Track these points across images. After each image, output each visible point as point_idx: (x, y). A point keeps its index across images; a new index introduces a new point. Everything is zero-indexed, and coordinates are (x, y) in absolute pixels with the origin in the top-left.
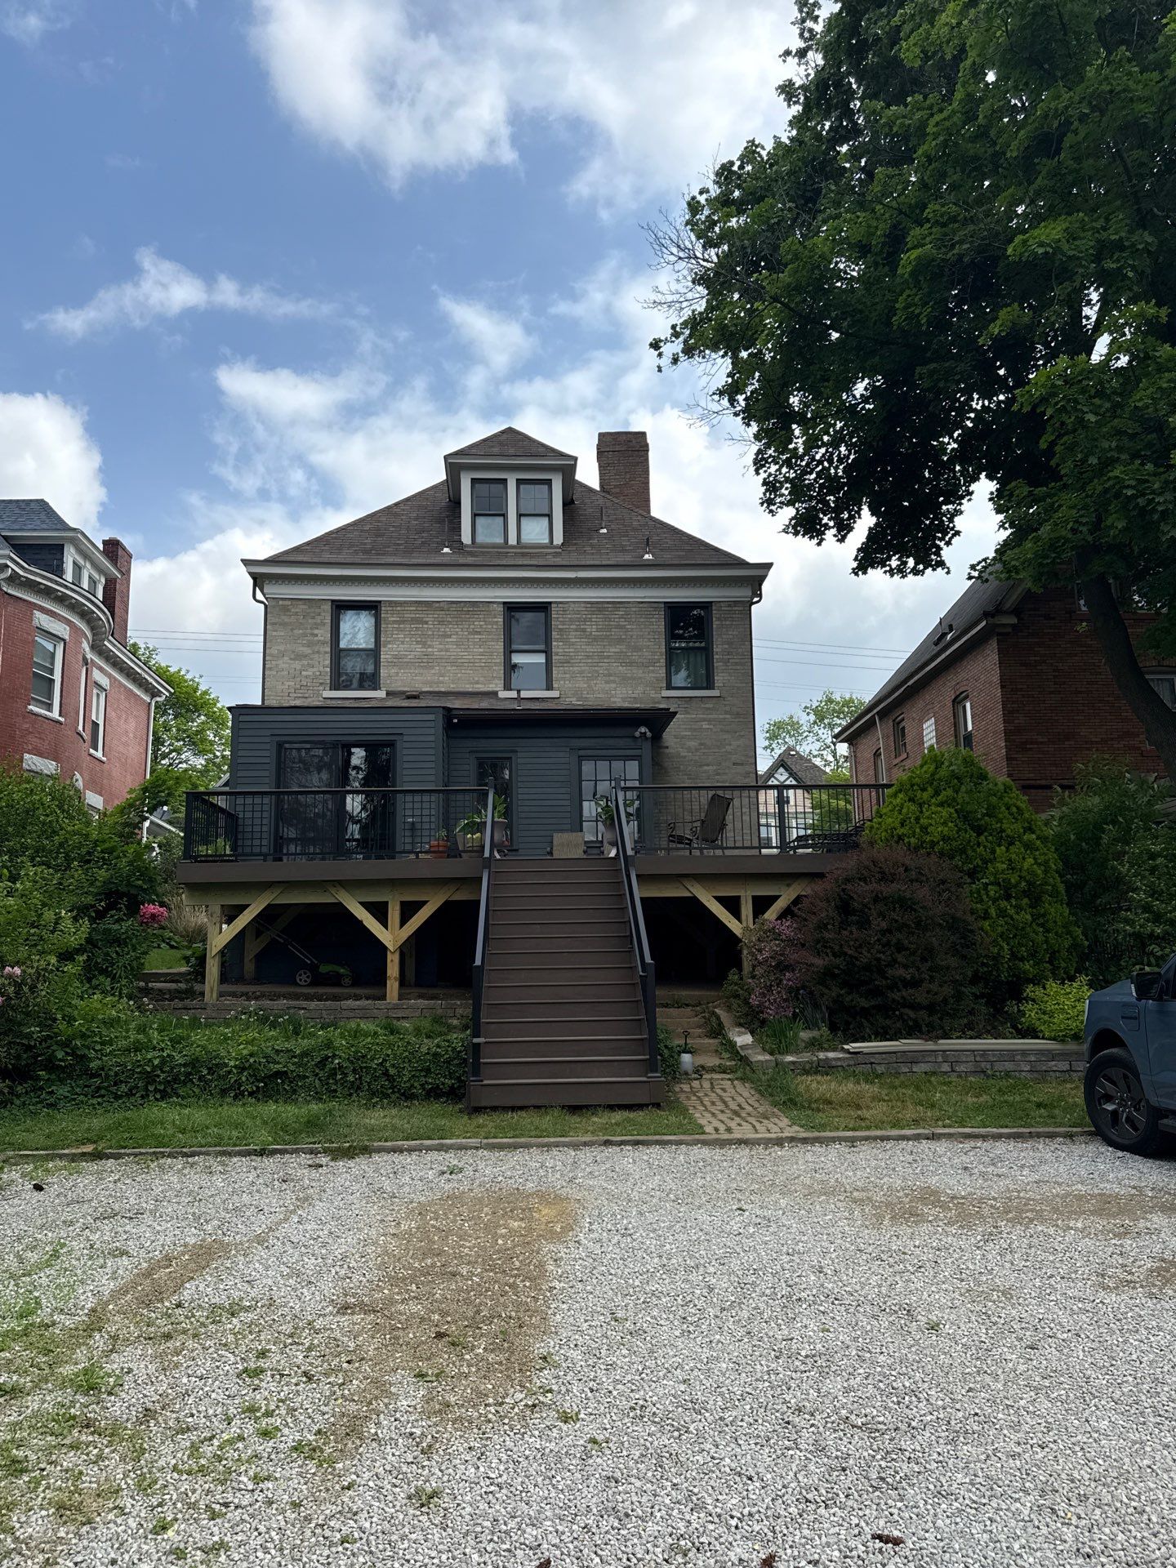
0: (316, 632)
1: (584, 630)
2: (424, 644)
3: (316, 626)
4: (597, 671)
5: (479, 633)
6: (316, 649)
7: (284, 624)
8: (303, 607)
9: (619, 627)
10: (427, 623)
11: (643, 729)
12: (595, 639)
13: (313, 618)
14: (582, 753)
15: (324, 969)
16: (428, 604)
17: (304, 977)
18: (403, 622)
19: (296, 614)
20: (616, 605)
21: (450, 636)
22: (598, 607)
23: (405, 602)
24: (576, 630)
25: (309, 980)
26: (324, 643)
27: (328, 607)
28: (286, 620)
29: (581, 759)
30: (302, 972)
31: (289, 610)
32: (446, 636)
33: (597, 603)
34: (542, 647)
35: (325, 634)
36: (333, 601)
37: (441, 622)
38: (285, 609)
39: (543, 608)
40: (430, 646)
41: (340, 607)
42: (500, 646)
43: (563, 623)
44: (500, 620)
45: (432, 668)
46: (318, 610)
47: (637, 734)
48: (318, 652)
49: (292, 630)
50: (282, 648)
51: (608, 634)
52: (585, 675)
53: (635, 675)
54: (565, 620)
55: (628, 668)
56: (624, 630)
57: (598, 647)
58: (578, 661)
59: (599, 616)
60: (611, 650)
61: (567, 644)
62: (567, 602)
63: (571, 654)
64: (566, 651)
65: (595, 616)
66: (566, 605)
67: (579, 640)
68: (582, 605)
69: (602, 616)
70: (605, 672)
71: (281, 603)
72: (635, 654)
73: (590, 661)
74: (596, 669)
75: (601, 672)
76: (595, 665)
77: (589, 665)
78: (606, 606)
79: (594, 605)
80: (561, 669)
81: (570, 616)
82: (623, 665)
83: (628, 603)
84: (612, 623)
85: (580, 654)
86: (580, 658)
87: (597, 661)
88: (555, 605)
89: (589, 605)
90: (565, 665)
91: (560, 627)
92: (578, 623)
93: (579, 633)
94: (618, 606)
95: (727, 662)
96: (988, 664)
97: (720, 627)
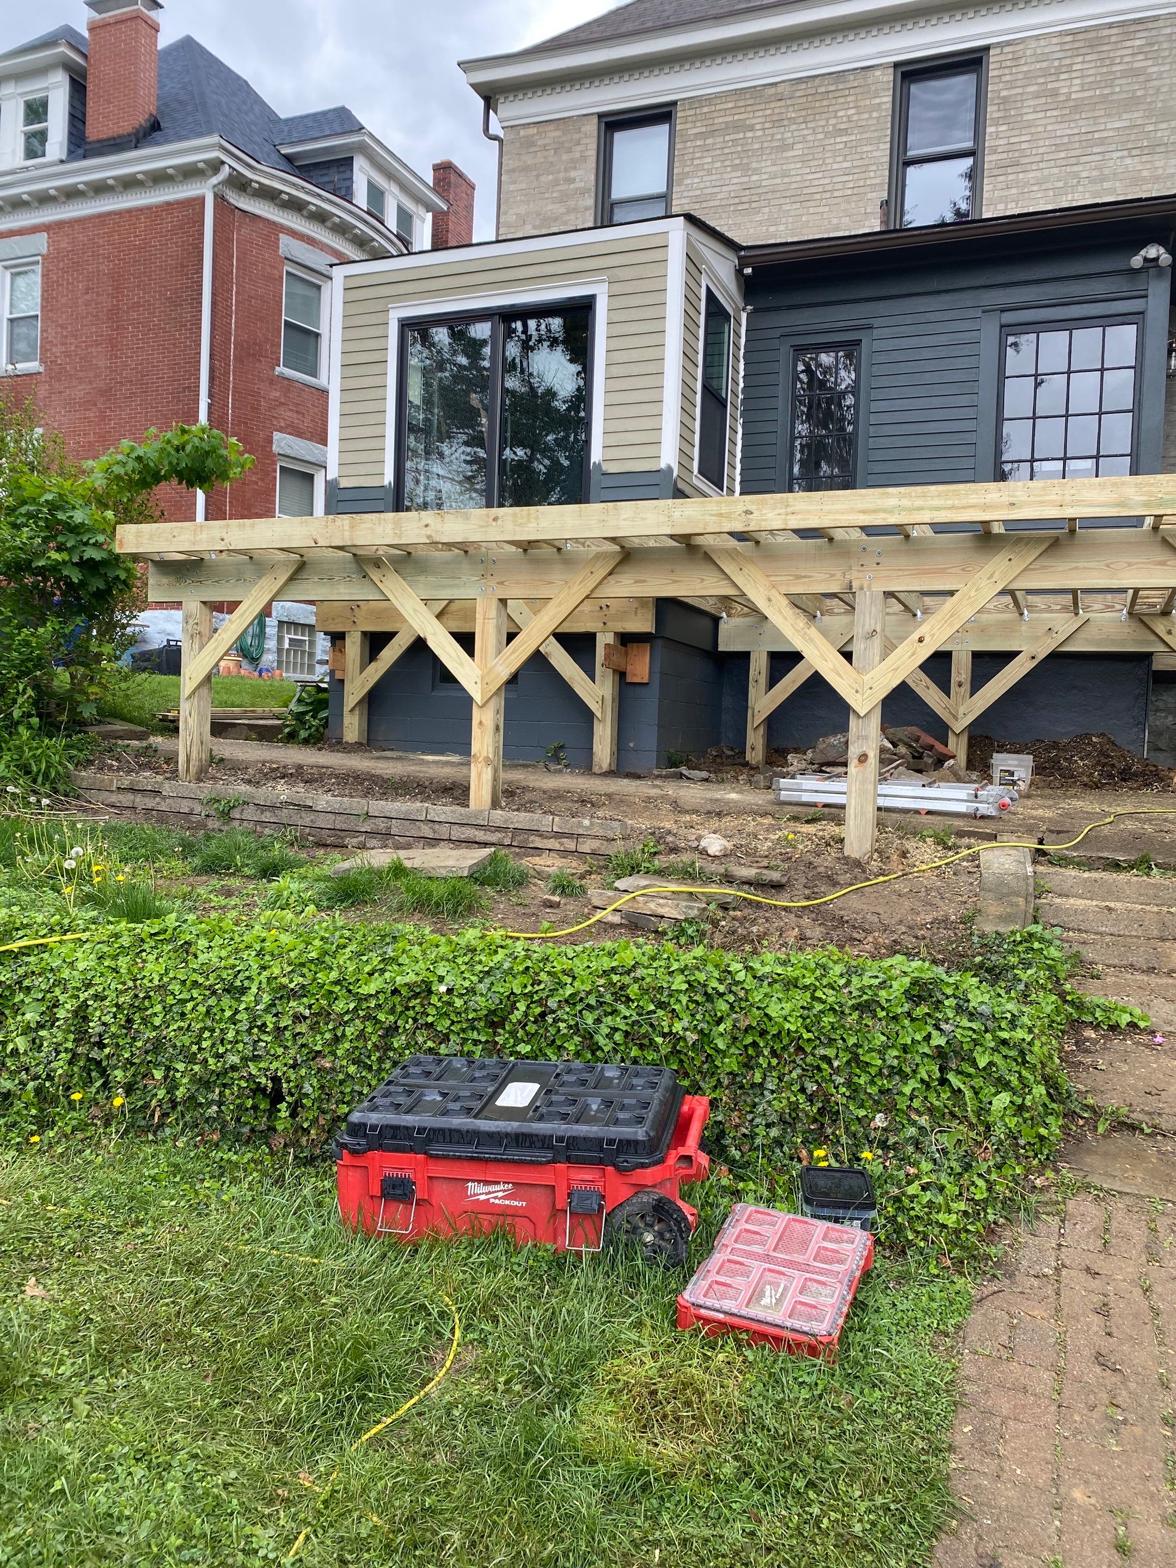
0: (573, 174)
1: (1054, 93)
2: (745, 169)
3: (574, 164)
4: (1076, 175)
5: (845, 132)
6: (572, 203)
7: (526, 169)
8: (553, 134)
9: (1133, 73)
10: (752, 128)
11: (1152, 251)
12: (1077, 107)
13: (569, 151)
14: (1009, 318)
16: (755, 92)
18: (712, 133)
19: (545, 147)
21: (791, 147)
22: (1087, 38)
23: (718, 96)
24: (1037, 96)
26: (583, 192)
27: (592, 127)
28: (529, 160)
29: (1007, 329)
31: (533, 144)
32: (785, 147)
33: (1086, 30)
34: (968, 144)
35: (586, 176)
36: (601, 116)
37: (778, 123)
38: (529, 143)
39: (974, 62)
40: (756, 171)
41: (613, 124)
42: (882, 152)
43: (1011, 85)
44: (886, 99)
45: (758, 211)
46: (576, 136)
47: (1137, 261)
48: (575, 210)
49: (538, 176)
50: (522, 210)
51: (1106, 91)
52: (1049, 186)
53: (1160, 171)
54: (1014, 77)
55: (1144, 158)
56: (1142, 78)
57: (1081, 123)
58: (1038, 158)
59: (1088, 58)
60: (1109, 126)
61: (1017, 125)
62: (1023, 40)
63: (1024, 146)
64: (1013, 140)
65: (1080, 59)
66: (1021, 47)
67: (1042, 115)
68: (1055, 41)
69: (1095, 57)
70: (1095, 173)
71: (522, 133)
72: (1164, 126)
73: (1062, 155)
74: (1075, 168)
75: (1084, 174)
76: (1073, 161)
77: (1059, 163)
78: (1106, 32)
79: (1080, 37)
80: (1001, 178)
81: (1025, 68)
82: (1134, 152)
83: (1156, 19)
84: (1115, 68)
85: (1041, 143)
86: (1041, 150)
87: (1078, 152)
88: (998, 51)
89: (1069, 38)
90: (1010, 170)
91: (1004, 93)
92: (1041, 80)
93: (1043, 100)
94: (1132, 28)
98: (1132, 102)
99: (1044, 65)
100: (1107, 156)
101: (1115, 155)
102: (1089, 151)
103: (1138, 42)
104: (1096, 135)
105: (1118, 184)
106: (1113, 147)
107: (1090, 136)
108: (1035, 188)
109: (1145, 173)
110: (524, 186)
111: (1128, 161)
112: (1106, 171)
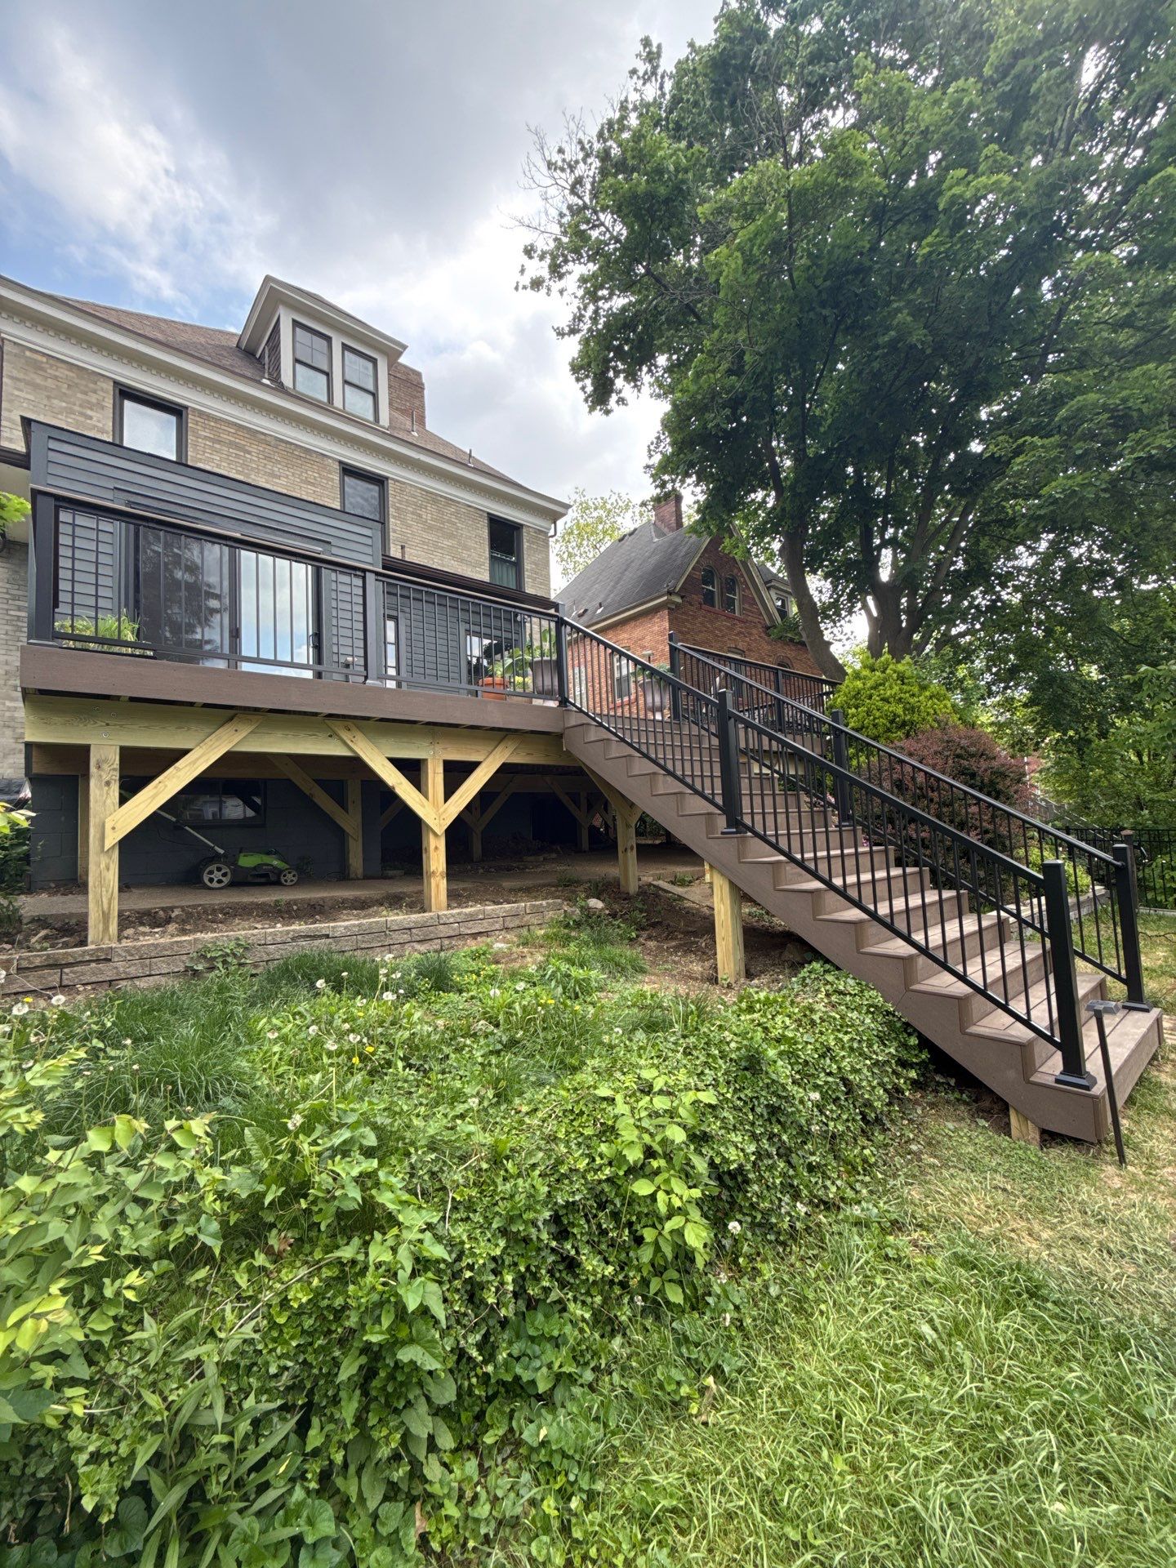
0: (89, 412)
1: (420, 516)
3: (90, 406)
5: (313, 484)
7: (36, 387)
8: (64, 371)
9: (449, 521)
10: (249, 453)
12: (431, 527)
13: (86, 393)
14: (468, 627)
15: (247, 861)
16: (253, 433)
17: (217, 875)
18: (219, 442)
19: (56, 378)
20: (450, 501)
21: (279, 477)
22: (433, 498)
23: (221, 420)
24: (412, 513)
25: (226, 880)
27: (105, 385)
28: (39, 381)
30: (213, 867)
31: (42, 369)
33: (433, 494)
35: (103, 420)
36: (114, 381)
38: (35, 366)
39: (379, 481)
41: (125, 393)
43: (400, 502)
44: (335, 478)
46: (92, 385)
49: (48, 397)
51: (442, 526)
54: (401, 499)
56: (455, 527)
57: (433, 536)
58: (415, 544)
59: (433, 506)
60: (443, 542)
61: (403, 523)
62: (404, 483)
63: (409, 535)
64: (403, 530)
65: (430, 505)
66: (403, 486)
67: (415, 524)
68: (419, 491)
69: (436, 507)
71: (28, 353)
72: (465, 552)
73: (426, 547)
74: (432, 556)
75: (435, 561)
76: (431, 552)
79: (429, 495)
81: (406, 497)
83: (459, 503)
84: (445, 517)
88: (393, 482)
89: (424, 493)
91: (397, 505)
92: (414, 507)
93: (415, 517)
95: (534, 580)
96: (656, 628)
97: (529, 548)
98: (451, 536)
99: (415, 500)
100: (445, 556)
101: (448, 557)
102: (437, 550)
103: (452, 510)
104: (439, 544)
110: (31, 397)
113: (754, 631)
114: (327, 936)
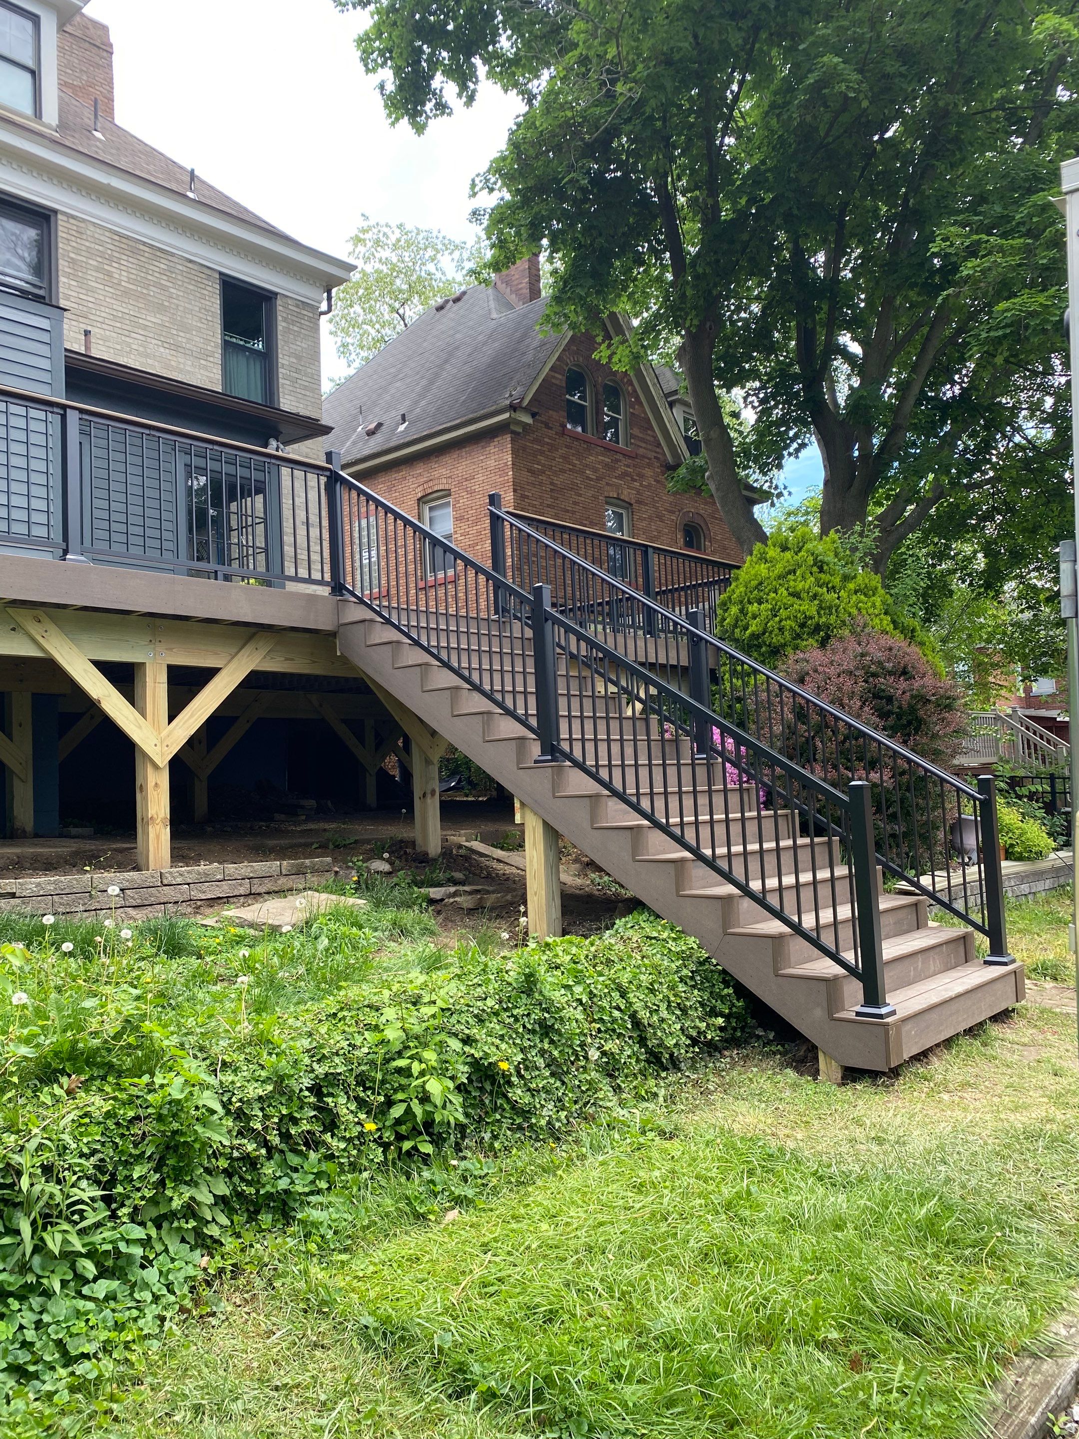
9: (157, 284)
11: (274, 443)
22: (131, 246)
24: (97, 270)
33: (128, 238)
39: (42, 216)
43: (77, 251)
51: (145, 291)
52: (110, 344)
53: (182, 366)
54: (79, 246)
55: (172, 352)
56: (167, 293)
57: (130, 307)
58: (100, 319)
59: (131, 260)
60: (149, 318)
61: (84, 286)
62: (84, 221)
63: (90, 305)
64: (81, 296)
65: (125, 257)
66: (82, 225)
67: (101, 287)
68: (107, 234)
69: (135, 261)
70: (141, 349)
72: (182, 334)
73: (118, 325)
74: (128, 339)
75: (134, 347)
76: (126, 333)
77: (116, 330)
78: (142, 247)
79: (124, 240)
80: (74, 323)
81: (87, 244)
82: (166, 345)
83: (173, 255)
84: (150, 277)
85: (103, 309)
86: (103, 314)
87: (129, 328)
88: (65, 219)
89: (116, 238)
90: (81, 319)
91: (72, 255)
92: (100, 259)
93: (101, 276)
94: (159, 254)
95: (294, 381)
96: (491, 463)
97: (288, 330)
98: (161, 308)
99: (101, 248)
100: (149, 340)
101: (154, 341)
102: (136, 330)
103: (162, 266)
104: (141, 321)
105: (156, 364)
106: (151, 335)
107: (136, 320)
108: (101, 342)
109: (173, 363)
111: (162, 350)
112: (149, 351)
113: (648, 472)
114: (13, 895)
